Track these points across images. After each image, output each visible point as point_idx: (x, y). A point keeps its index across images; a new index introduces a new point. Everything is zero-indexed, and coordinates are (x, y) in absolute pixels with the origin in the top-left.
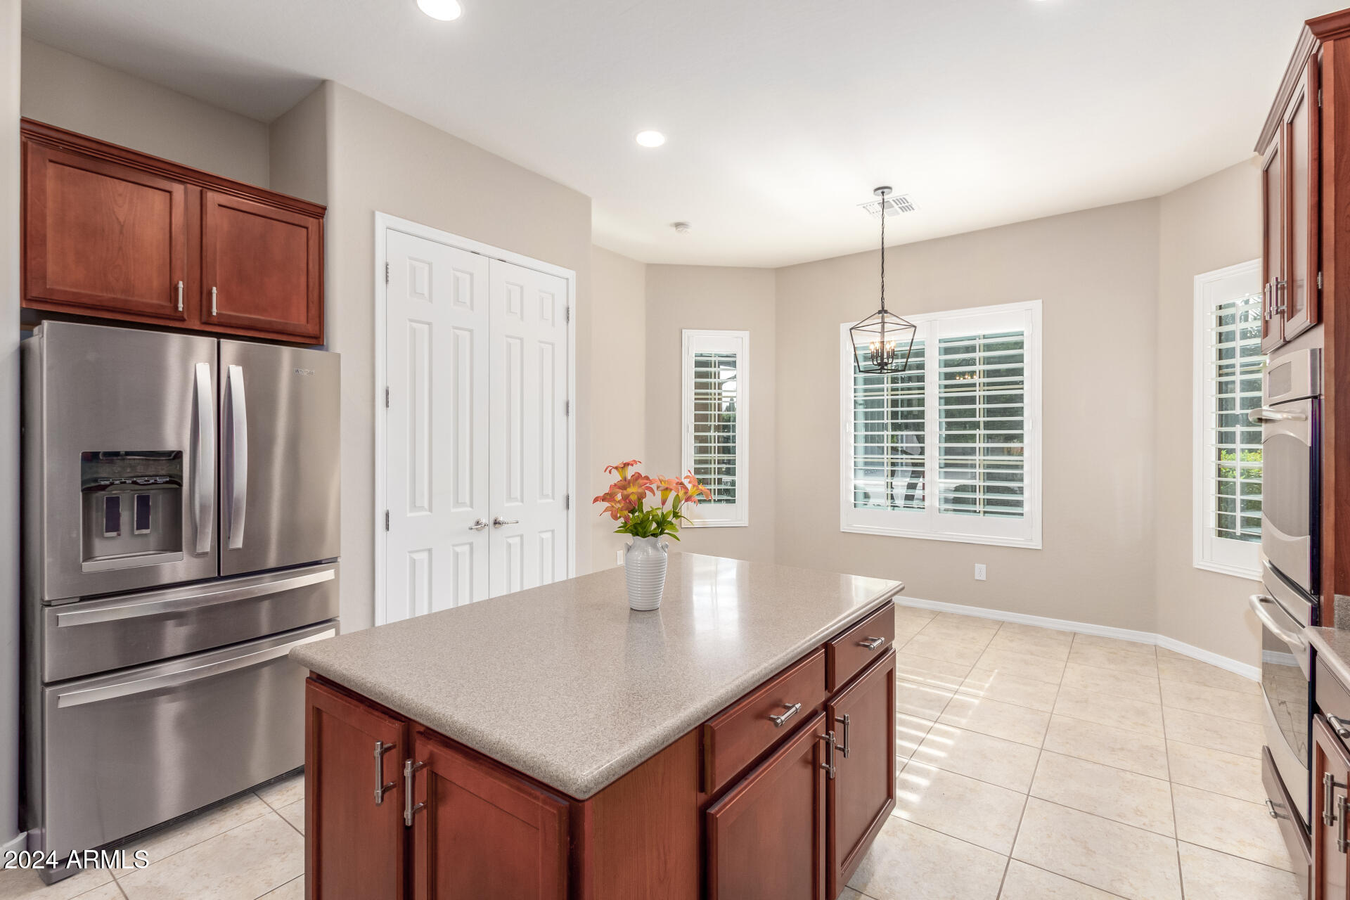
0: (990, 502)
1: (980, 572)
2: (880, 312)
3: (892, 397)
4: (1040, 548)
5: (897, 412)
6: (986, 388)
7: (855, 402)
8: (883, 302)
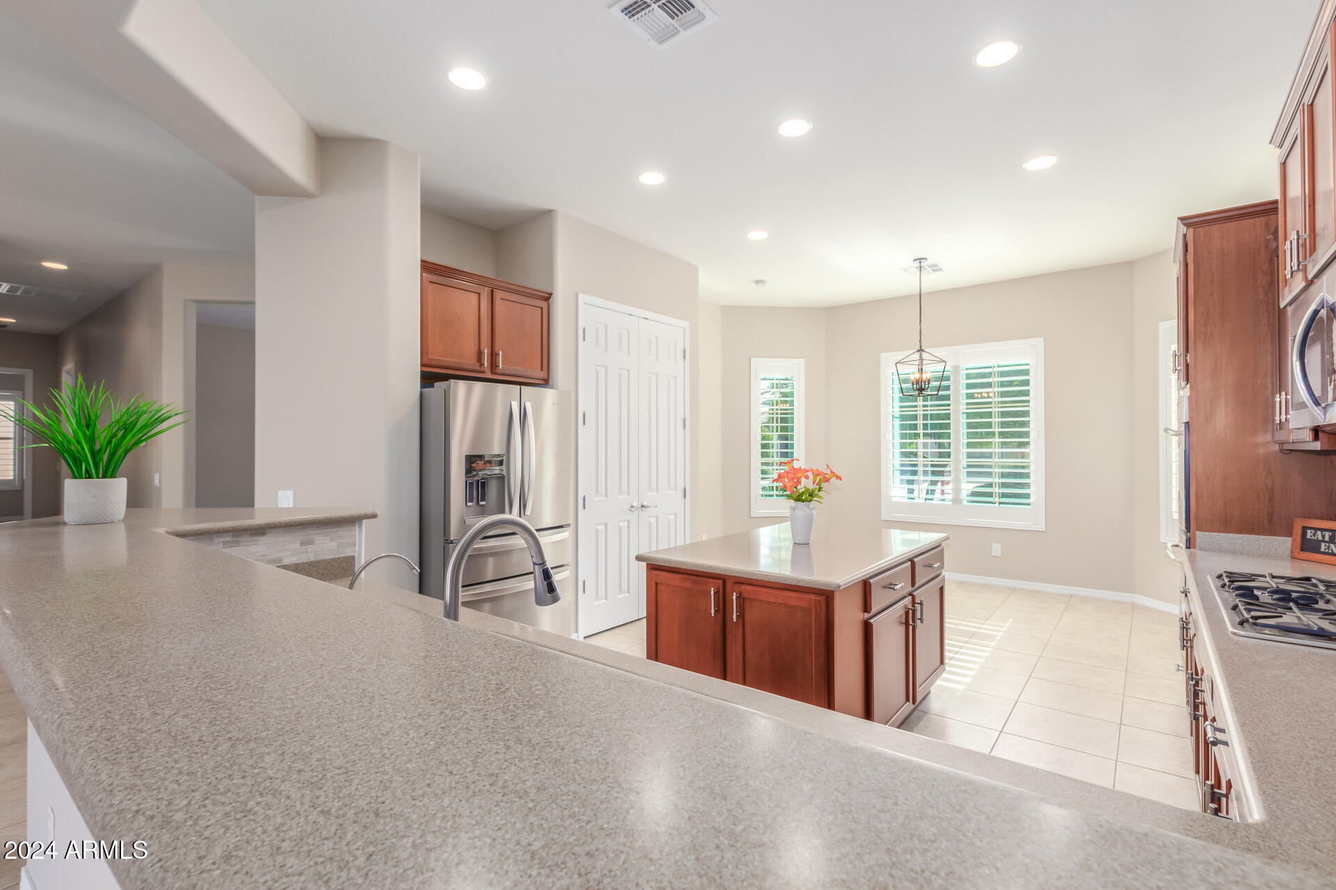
0: (1004, 495)
1: (997, 549)
2: (918, 351)
3: (924, 412)
4: (1044, 530)
5: (927, 424)
6: (1000, 405)
7: (893, 416)
8: (921, 344)
